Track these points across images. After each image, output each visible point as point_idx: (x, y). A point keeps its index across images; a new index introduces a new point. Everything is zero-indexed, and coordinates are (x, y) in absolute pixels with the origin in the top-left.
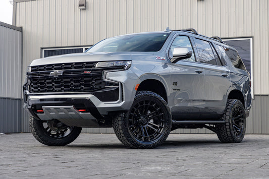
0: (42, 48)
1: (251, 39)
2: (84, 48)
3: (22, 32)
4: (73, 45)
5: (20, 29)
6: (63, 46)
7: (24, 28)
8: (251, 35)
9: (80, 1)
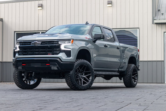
0: (15, 32)
1: (138, 29)
2: (41, 32)
3: (2, 22)
4: (34, 30)
6: (28, 30)
7: (3, 19)
8: (138, 27)
9: (38, 4)
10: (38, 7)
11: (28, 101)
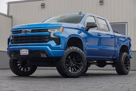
3: (12, 18)
5: (11, 17)
8: (126, 22)
9: (41, 4)
10: (42, 6)
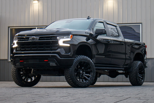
0: (9, 27)
1: (141, 24)
2: (36, 28)
11: (21, 95)
